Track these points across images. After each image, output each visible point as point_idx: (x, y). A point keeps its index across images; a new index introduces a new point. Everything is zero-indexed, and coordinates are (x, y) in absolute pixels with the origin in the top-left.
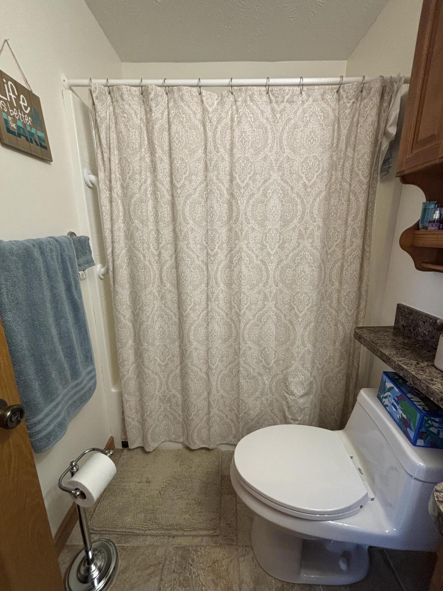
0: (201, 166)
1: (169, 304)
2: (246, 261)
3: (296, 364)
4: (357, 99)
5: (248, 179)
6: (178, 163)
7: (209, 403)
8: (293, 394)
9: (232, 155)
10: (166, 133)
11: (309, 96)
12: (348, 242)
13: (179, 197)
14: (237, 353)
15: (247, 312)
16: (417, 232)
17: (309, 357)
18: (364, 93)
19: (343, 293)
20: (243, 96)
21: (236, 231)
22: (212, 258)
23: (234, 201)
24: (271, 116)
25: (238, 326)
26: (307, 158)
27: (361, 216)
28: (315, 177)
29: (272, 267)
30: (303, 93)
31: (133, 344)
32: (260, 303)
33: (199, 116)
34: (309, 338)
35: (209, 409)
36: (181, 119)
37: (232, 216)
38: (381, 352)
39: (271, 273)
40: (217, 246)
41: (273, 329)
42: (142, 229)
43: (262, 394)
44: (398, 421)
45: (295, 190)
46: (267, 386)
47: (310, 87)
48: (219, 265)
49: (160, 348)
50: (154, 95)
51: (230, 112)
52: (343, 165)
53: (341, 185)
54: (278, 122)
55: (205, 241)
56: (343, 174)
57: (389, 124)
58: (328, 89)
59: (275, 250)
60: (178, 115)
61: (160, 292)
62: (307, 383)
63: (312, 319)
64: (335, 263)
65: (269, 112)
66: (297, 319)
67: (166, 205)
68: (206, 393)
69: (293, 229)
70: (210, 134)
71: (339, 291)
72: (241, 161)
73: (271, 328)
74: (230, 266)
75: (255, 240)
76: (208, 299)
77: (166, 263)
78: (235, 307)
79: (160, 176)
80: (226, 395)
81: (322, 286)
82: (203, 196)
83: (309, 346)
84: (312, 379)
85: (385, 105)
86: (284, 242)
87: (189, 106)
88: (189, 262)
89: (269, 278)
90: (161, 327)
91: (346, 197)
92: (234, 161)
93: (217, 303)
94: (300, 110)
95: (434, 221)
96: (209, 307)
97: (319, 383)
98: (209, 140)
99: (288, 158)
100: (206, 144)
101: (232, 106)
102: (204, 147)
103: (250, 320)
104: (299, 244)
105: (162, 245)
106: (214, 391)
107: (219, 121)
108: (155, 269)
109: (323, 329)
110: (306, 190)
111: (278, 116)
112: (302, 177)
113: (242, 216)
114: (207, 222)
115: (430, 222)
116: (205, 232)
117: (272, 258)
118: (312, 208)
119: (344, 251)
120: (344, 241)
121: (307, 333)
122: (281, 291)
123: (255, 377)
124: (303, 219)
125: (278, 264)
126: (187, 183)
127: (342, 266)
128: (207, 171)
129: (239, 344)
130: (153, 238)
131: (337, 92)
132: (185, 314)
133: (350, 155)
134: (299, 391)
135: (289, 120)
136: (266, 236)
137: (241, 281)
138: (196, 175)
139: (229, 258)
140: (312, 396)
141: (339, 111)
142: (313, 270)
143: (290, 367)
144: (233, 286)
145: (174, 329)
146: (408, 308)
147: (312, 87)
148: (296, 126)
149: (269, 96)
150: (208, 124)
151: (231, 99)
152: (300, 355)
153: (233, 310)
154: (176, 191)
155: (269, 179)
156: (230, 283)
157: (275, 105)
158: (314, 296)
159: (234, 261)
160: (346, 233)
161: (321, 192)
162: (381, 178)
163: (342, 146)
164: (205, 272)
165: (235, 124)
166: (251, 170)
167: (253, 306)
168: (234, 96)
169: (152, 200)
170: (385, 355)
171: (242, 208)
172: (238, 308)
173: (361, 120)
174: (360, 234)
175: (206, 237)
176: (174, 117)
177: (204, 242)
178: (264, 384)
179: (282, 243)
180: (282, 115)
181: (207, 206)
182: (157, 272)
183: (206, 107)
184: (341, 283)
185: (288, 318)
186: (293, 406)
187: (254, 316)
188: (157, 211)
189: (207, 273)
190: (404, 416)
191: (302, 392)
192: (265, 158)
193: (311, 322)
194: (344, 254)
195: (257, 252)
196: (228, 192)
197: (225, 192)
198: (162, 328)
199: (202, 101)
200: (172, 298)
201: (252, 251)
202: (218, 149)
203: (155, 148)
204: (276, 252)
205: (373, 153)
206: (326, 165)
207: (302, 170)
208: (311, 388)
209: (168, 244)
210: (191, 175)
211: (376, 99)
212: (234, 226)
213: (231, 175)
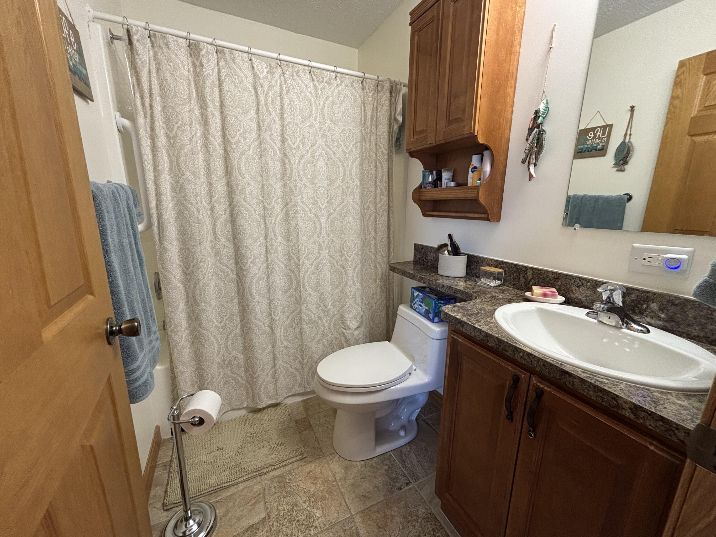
0: (254, 125)
1: (225, 260)
2: (301, 215)
3: (350, 302)
4: (375, 91)
5: (298, 141)
6: (231, 120)
7: (274, 355)
8: (349, 328)
9: (282, 118)
10: (216, 89)
11: (342, 82)
12: (378, 200)
13: (234, 152)
14: (298, 302)
15: (306, 261)
16: (421, 190)
17: (359, 294)
18: (379, 88)
19: (379, 239)
20: (290, 70)
21: (290, 187)
22: (269, 212)
23: (286, 160)
24: (313, 91)
25: (297, 276)
26: (344, 129)
27: (385, 179)
28: (351, 146)
29: (323, 219)
30: (337, 78)
31: (185, 308)
32: (316, 252)
33: (250, 79)
34: (357, 278)
35: (274, 362)
36: (234, 80)
37: (285, 173)
38: (409, 273)
39: (323, 224)
40: (274, 200)
41: (328, 275)
42: (194, 181)
43: (323, 336)
44: (423, 314)
45: (337, 155)
46: (327, 328)
47: (342, 75)
48: (276, 218)
49: (216, 308)
50: (206, 52)
51: (279, 81)
52: (370, 138)
53: (369, 154)
54: (320, 97)
55: (261, 195)
56: (370, 145)
57: (397, 113)
58: (355, 80)
59: (325, 205)
60: (229, 75)
61: (214, 248)
62: (360, 316)
63: (359, 262)
64: (371, 216)
65: (312, 87)
66: (347, 263)
67: (218, 158)
68: (270, 346)
69: (338, 187)
70: (262, 98)
71: (375, 239)
72: (291, 126)
73: (326, 273)
74: (287, 219)
75: (307, 196)
76: (267, 251)
77: (220, 217)
78: (293, 258)
79: (212, 130)
80: (289, 345)
81: (363, 235)
82: (256, 153)
83: (358, 284)
84: (362, 313)
85: (393, 99)
86: (331, 198)
87: (240, 69)
88: (247, 215)
89: (322, 229)
90: (216, 286)
91: (374, 164)
92: (285, 124)
93: (276, 255)
94: (336, 91)
95: (429, 183)
96: (269, 259)
97: (367, 317)
98: (261, 103)
99: (330, 128)
100: (258, 105)
101: (280, 77)
102: (255, 108)
103: (308, 268)
104: (344, 200)
105: (215, 198)
106: (278, 342)
107: (270, 87)
108: (207, 224)
109: (366, 270)
110: (345, 155)
111: (320, 92)
112: (341, 145)
113: (295, 174)
114: (262, 177)
115: (427, 184)
116: (260, 187)
117: (323, 211)
118: (351, 170)
119: (376, 206)
120: (376, 198)
121: (356, 274)
122: (333, 241)
123: (315, 321)
124: (344, 179)
125: (328, 218)
126: (242, 139)
127: (376, 217)
128: (260, 130)
129: (300, 292)
130: (204, 191)
131: (362, 83)
132: (245, 268)
133: (374, 131)
134: (353, 324)
135: (328, 97)
136: (317, 193)
137: (298, 233)
138: (250, 133)
139: (284, 212)
140: (363, 328)
141: (364, 97)
142: (356, 221)
143: (345, 305)
144: (291, 238)
145: (233, 286)
146: (421, 245)
147: (344, 76)
148: (334, 103)
149: (311, 75)
150: (259, 88)
151: (279, 70)
152: (352, 293)
153: (293, 261)
154: (230, 146)
155: (316, 143)
156: (288, 235)
157: (317, 83)
158: (358, 242)
159: (290, 214)
160: (376, 192)
161: (356, 158)
162: (396, 151)
163: (368, 124)
164: (263, 226)
165: (284, 93)
166: (300, 134)
167: (310, 256)
168: (282, 69)
169: (202, 152)
170: (411, 274)
171: (295, 166)
172: (297, 258)
173: (379, 107)
174: (386, 193)
175: (261, 191)
176: (225, 76)
177: (260, 197)
178: (324, 326)
179: (330, 200)
180: (322, 92)
181: (261, 162)
182: (210, 227)
183: (256, 73)
184: (376, 232)
185: (340, 263)
186: (350, 339)
187: (312, 264)
188: (209, 165)
189: (265, 226)
190: (427, 308)
191: (356, 326)
192: (311, 126)
193: (358, 264)
194: (376, 209)
195: (310, 206)
196: (280, 152)
197: (278, 151)
198: (218, 286)
199: (253, 67)
200: (228, 253)
201: (306, 205)
202: (270, 112)
203: (207, 102)
204: (326, 207)
205: (389, 132)
206: (359, 138)
207: (340, 139)
208: (362, 322)
209: (221, 197)
210: (245, 132)
211: (388, 95)
212: (288, 182)
213: (282, 136)
